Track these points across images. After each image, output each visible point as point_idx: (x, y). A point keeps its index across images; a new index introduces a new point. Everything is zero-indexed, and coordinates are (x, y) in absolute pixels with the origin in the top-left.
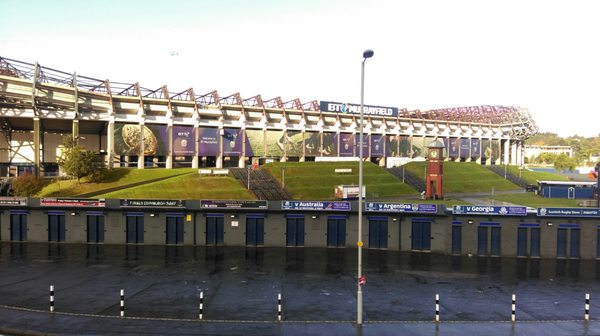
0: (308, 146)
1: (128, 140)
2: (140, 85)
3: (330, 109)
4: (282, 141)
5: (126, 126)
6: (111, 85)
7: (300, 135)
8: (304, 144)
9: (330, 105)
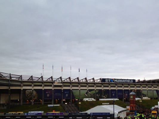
0: (97, 95)
1: (28, 95)
2: (33, 76)
3: (106, 81)
4: (87, 93)
5: (27, 91)
6: (22, 77)
7: (94, 91)
8: (95, 94)
9: (106, 80)
